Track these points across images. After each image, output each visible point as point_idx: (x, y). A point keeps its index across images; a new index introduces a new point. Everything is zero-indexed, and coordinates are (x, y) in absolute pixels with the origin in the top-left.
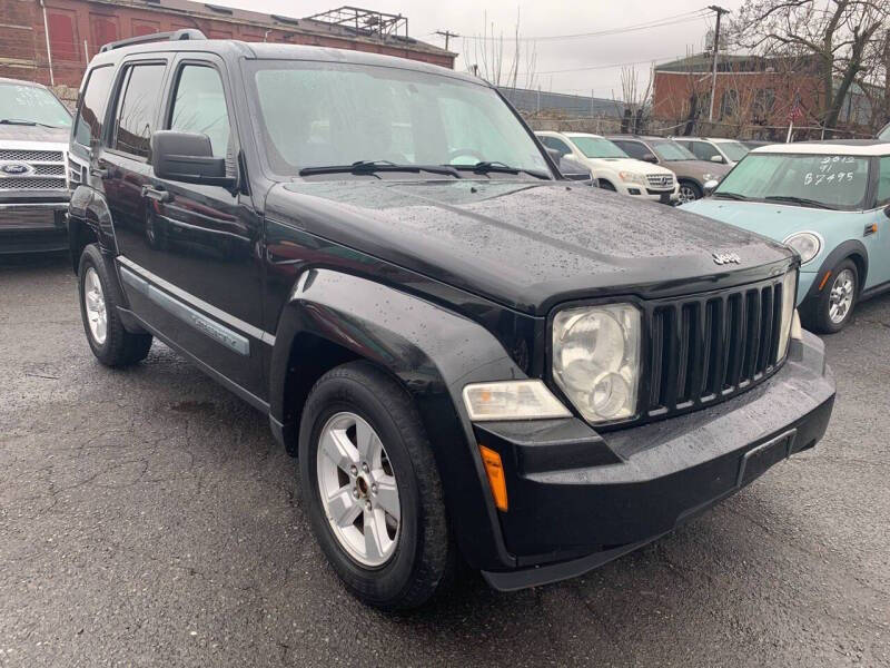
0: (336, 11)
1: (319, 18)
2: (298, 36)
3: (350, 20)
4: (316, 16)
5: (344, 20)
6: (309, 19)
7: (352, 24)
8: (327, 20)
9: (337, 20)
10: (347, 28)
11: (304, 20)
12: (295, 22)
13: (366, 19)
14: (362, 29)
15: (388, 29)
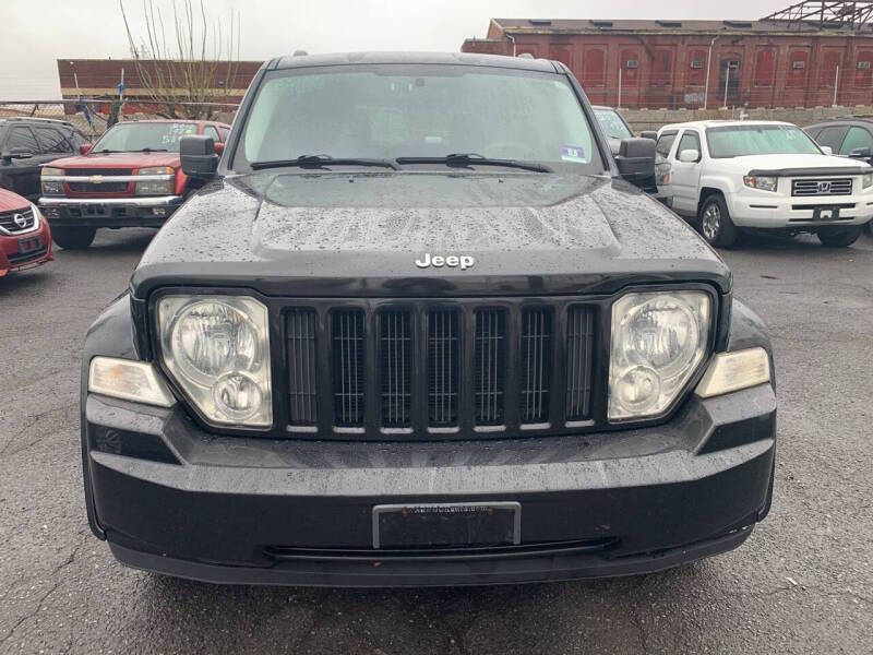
0: (798, 5)
1: (777, 17)
2: (748, 39)
3: (816, 13)
4: (776, 14)
5: (809, 15)
6: (767, 19)
7: (817, 17)
8: (787, 17)
9: (798, 16)
10: (811, 23)
11: (761, 20)
12: (748, 25)
13: (836, 9)
14: (832, 20)
15: (863, 18)
